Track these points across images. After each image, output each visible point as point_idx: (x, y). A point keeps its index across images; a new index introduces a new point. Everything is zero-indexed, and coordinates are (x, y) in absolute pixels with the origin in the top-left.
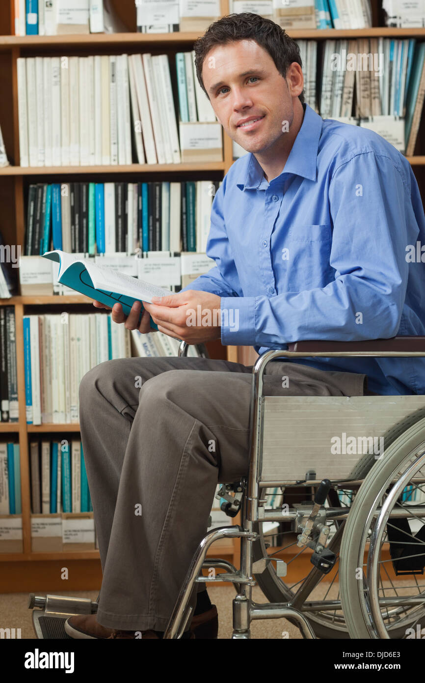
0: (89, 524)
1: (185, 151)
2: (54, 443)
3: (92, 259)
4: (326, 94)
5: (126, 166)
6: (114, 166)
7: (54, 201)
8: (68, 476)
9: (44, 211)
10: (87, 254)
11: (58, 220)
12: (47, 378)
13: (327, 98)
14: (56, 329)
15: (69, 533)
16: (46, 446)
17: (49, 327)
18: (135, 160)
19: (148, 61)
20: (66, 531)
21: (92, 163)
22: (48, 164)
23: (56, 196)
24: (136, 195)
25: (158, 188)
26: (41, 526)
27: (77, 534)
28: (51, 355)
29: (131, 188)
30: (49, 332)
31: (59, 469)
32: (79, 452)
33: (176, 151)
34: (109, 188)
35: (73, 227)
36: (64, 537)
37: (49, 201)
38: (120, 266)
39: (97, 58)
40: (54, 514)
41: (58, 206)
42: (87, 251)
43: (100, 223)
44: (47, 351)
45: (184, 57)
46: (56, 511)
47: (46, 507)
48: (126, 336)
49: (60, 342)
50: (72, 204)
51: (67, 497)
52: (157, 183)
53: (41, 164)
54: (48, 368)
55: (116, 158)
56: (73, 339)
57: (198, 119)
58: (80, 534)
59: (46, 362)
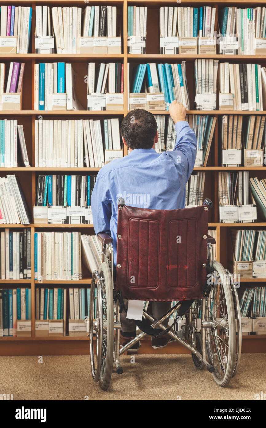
0: (60, 325)
1: (106, 162)
2: (46, 289)
3: (65, 208)
4: (169, 139)
5: (81, 168)
6: (76, 168)
7: (49, 183)
8: (52, 304)
9: (45, 187)
10: (63, 206)
11: (51, 191)
12: (44, 260)
13: (169, 140)
14: (49, 239)
15: (51, 328)
16: (43, 290)
17: (46, 237)
18: (85, 165)
19: (92, 122)
20: (50, 328)
21: (66, 167)
22: (47, 166)
23: (50, 180)
24: (85, 181)
25: (94, 178)
26: (39, 325)
27: (55, 329)
28: (46, 250)
29: (83, 178)
30: (46, 239)
31: (48, 300)
32: (57, 293)
33: (103, 162)
34: (74, 178)
35: (57, 194)
36: (49, 330)
37: (47, 182)
38: (77, 212)
39: (70, 121)
40: (46, 320)
41: (51, 185)
42: (63, 205)
43: (69, 192)
44: (45, 248)
45: (107, 121)
46: (46, 319)
47: (42, 317)
48: (79, 242)
49: (50, 244)
50: (57, 184)
51: (51, 313)
52: (94, 176)
53: (44, 166)
54: (45, 255)
55: (77, 164)
56: (56, 243)
57: (113, 149)
58: (56, 329)
59: (44, 253)
